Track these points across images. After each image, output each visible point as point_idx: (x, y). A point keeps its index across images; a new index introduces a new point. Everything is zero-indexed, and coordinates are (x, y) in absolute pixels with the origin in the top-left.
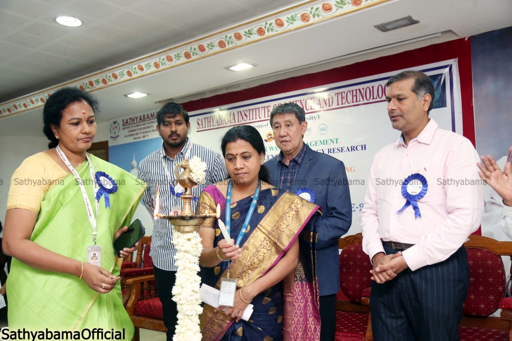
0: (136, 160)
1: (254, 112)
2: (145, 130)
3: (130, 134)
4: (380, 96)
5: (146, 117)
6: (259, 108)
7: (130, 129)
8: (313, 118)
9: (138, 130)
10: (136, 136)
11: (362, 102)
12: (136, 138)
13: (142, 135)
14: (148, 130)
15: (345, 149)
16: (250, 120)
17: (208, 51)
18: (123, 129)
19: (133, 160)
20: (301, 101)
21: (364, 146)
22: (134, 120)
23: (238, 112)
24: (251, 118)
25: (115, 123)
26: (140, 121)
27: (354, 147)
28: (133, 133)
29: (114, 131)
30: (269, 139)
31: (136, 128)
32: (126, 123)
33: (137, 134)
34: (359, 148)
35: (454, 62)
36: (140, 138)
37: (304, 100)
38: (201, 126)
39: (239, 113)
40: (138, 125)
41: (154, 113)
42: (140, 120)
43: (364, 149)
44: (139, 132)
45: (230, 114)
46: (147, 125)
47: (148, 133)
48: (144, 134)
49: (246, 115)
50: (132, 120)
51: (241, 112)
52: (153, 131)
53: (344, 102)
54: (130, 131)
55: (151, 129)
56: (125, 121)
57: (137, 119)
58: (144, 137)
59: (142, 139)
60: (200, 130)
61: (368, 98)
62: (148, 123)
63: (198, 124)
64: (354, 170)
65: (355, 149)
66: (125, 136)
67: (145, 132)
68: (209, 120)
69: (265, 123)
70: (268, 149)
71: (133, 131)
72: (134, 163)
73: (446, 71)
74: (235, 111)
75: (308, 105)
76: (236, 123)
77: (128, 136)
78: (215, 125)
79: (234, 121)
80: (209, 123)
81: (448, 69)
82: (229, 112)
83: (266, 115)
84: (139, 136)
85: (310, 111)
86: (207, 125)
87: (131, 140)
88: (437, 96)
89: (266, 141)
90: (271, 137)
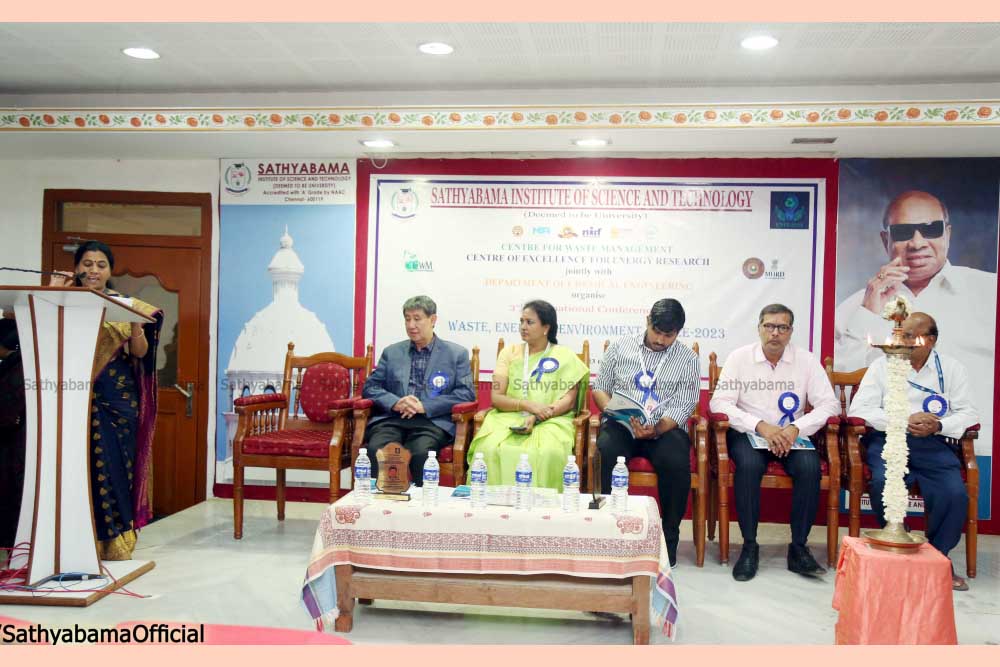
0: (290, 234)
1: (542, 194)
2: (313, 189)
3: (277, 190)
4: (732, 204)
5: (317, 168)
6: (551, 190)
7: (278, 182)
8: (638, 216)
9: (297, 186)
10: (293, 196)
11: (707, 207)
12: (292, 200)
13: (308, 195)
14: (320, 189)
15: (681, 261)
16: (533, 203)
17: (588, 122)
18: (260, 179)
19: (284, 235)
20: (620, 191)
21: (706, 260)
22: (288, 168)
24: (536, 201)
25: (238, 166)
26: (304, 172)
27: (694, 260)
28: (284, 189)
29: (235, 180)
30: (565, 234)
31: (294, 183)
32: (266, 171)
33: (297, 192)
34: (700, 262)
35: (822, 183)
36: (301, 200)
37: (624, 190)
38: (441, 200)
39: (515, 191)
40: (299, 179)
41: (337, 165)
42: (302, 170)
43: (706, 263)
44: (300, 190)
45: (499, 190)
46: (319, 182)
47: (323, 195)
48: (313, 196)
49: (528, 197)
50: (283, 168)
51: (517, 190)
52: (333, 192)
53: (683, 204)
54: (280, 186)
55: (329, 189)
56: (265, 168)
57: (295, 168)
58: (313, 199)
59: (305, 202)
60: (437, 204)
61: (716, 203)
62: (322, 179)
63: (434, 194)
65: (694, 262)
66: (265, 193)
67: (315, 193)
68: (456, 193)
69: (562, 211)
70: (564, 248)
71: (285, 186)
72: (287, 239)
73: (811, 190)
74: (507, 187)
75: (631, 198)
76: (509, 205)
77: (271, 193)
78: (467, 201)
79: (504, 201)
80: (456, 198)
81: (813, 188)
82: (496, 186)
83: (563, 202)
84: (300, 196)
85: (632, 206)
86: (451, 200)
87: (279, 200)
88: (799, 215)
89: (561, 236)
90: (569, 233)
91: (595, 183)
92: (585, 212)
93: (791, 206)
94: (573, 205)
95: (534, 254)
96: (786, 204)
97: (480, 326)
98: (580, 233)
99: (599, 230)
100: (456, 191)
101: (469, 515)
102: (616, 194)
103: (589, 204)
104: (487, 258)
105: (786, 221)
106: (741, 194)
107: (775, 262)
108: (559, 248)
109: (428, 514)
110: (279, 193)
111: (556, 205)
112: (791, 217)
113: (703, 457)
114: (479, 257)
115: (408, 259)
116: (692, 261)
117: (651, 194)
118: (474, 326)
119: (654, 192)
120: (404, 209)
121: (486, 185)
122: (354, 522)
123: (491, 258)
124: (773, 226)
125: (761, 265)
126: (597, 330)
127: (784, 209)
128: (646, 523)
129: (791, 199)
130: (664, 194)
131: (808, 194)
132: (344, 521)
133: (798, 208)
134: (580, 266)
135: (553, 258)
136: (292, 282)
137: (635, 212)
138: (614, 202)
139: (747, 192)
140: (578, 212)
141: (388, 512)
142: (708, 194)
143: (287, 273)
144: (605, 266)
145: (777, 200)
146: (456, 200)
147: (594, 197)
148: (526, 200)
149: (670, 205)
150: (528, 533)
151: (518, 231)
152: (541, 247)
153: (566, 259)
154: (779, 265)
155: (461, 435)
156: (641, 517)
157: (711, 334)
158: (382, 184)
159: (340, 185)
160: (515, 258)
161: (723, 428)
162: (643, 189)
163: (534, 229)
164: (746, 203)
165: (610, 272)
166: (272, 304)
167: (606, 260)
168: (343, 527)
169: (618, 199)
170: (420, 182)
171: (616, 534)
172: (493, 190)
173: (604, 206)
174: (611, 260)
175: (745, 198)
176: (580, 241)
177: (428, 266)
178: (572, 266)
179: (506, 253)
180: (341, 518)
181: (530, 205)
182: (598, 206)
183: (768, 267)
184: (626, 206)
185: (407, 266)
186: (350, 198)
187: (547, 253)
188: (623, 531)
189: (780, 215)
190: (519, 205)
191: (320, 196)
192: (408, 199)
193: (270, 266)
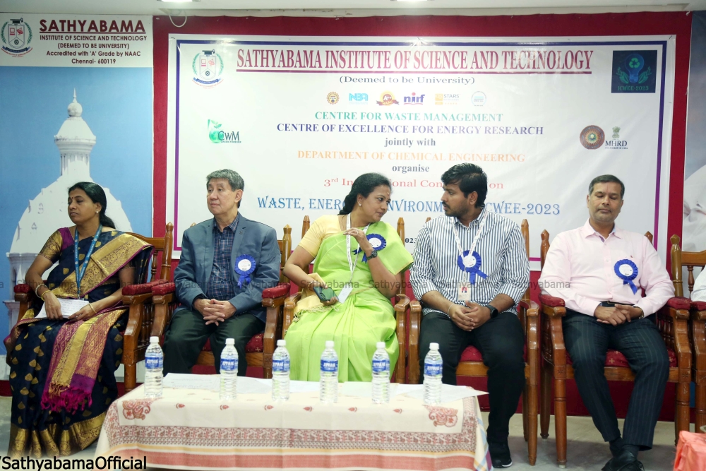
0: (78, 102)
1: (359, 57)
2: (104, 50)
3: (63, 50)
4: (569, 66)
5: (108, 26)
6: (369, 52)
7: (64, 41)
8: (464, 81)
9: (86, 46)
11: (542, 70)
12: (80, 62)
13: (98, 56)
14: (114, 50)
15: (512, 130)
16: (350, 67)
18: (43, 38)
19: (72, 101)
20: (445, 53)
21: (540, 129)
22: (74, 25)
23: (327, 52)
24: (353, 64)
25: (16, 22)
26: (93, 31)
27: (526, 129)
28: (72, 50)
29: (13, 38)
30: (385, 101)
31: (82, 42)
33: (86, 53)
34: (533, 131)
35: (670, 39)
36: (91, 62)
37: (450, 52)
38: (248, 63)
39: (330, 53)
40: (87, 38)
41: (130, 22)
42: (91, 28)
43: (539, 132)
44: (89, 50)
45: (311, 52)
46: (110, 42)
47: (115, 57)
48: (104, 57)
49: (343, 60)
50: (69, 25)
51: (332, 52)
52: (126, 54)
53: (514, 66)
54: (61, 46)
55: (122, 50)
56: (48, 25)
57: (82, 25)
58: (104, 61)
59: (96, 65)
60: (243, 68)
61: (551, 65)
62: (114, 38)
63: (240, 58)
64: (523, 160)
65: (527, 131)
66: (48, 53)
67: (106, 54)
68: (265, 56)
69: (380, 76)
70: (383, 116)
71: (72, 46)
72: (76, 106)
73: (659, 48)
74: (320, 48)
75: (458, 61)
76: (323, 69)
77: (56, 54)
78: (276, 64)
79: (317, 64)
80: (265, 61)
81: (661, 46)
82: (308, 48)
83: (382, 64)
84: (89, 57)
85: (459, 70)
86: (259, 63)
87: (65, 62)
88: (645, 77)
89: (380, 103)
90: (389, 100)
91: (419, 44)
92: (407, 76)
93: (636, 66)
94: (393, 68)
95: (351, 123)
96: (631, 64)
97: (292, 202)
98: (401, 100)
99: (422, 97)
100: (265, 53)
101: (270, 407)
102: (441, 56)
103: (410, 67)
104: (299, 128)
105: (630, 84)
106: (579, 54)
107: (617, 130)
108: (378, 116)
109: (225, 407)
110: (66, 53)
111: (375, 69)
112: (636, 80)
113: (534, 345)
114: (290, 127)
115: (212, 129)
116: (525, 130)
117: (479, 55)
118: (286, 202)
119: (482, 53)
120: (208, 73)
121: (298, 46)
122: (143, 417)
123: (304, 128)
124: (614, 90)
125: (601, 133)
126: (420, 207)
127: (627, 70)
128: (460, 416)
129: (636, 60)
130: (494, 54)
131: (655, 52)
132: (132, 416)
133: (644, 69)
134: (400, 136)
135: (372, 128)
136: (81, 155)
137: (461, 76)
138: (439, 66)
139: (586, 52)
140: (399, 76)
141: (181, 406)
142: (543, 55)
143: (78, 144)
144: (428, 136)
145: (620, 60)
146: (265, 64)
147: (417, 59)
148: (342, 64)
149: (500, 68)
150: (334, 427)
151: (333, 98)
152: (358, 116)
153: (387, 129)
154: (620, 133)
155: (272, 322)
156: (455, 408)
157: (544, 210)
158: (181, 44)
159: (134, 46)
160: (331, 128)
161: (558, 315)
162: (470, 50)
163: (351, 97)
164: (585, 64)
165: (434, 143)
166: (60, 179)
167: (430, 130)
168: (132, 422)
169: (442, 62)
170: (225, 44)
171: (428, 427)
172: (305, 52)
173: (428, 70)
174: (435, 130)
175: (584, 59)
176: (402, 108)
177: (235, 137)
178: (392, 136)
179: (320, 122)
180: (129, 414)
181: (346, 69)
182: (421, 69)
183: (608, 136)
184: (452, 69)
185: (212, 137)
186: (147, 60)
187: (365, 122)
188: (436, 424)
189: (623, 77)
190: (335, 69)
191: (112, 57)
192: (212, 63)
193: (58, 136)
